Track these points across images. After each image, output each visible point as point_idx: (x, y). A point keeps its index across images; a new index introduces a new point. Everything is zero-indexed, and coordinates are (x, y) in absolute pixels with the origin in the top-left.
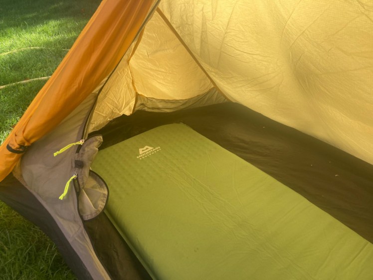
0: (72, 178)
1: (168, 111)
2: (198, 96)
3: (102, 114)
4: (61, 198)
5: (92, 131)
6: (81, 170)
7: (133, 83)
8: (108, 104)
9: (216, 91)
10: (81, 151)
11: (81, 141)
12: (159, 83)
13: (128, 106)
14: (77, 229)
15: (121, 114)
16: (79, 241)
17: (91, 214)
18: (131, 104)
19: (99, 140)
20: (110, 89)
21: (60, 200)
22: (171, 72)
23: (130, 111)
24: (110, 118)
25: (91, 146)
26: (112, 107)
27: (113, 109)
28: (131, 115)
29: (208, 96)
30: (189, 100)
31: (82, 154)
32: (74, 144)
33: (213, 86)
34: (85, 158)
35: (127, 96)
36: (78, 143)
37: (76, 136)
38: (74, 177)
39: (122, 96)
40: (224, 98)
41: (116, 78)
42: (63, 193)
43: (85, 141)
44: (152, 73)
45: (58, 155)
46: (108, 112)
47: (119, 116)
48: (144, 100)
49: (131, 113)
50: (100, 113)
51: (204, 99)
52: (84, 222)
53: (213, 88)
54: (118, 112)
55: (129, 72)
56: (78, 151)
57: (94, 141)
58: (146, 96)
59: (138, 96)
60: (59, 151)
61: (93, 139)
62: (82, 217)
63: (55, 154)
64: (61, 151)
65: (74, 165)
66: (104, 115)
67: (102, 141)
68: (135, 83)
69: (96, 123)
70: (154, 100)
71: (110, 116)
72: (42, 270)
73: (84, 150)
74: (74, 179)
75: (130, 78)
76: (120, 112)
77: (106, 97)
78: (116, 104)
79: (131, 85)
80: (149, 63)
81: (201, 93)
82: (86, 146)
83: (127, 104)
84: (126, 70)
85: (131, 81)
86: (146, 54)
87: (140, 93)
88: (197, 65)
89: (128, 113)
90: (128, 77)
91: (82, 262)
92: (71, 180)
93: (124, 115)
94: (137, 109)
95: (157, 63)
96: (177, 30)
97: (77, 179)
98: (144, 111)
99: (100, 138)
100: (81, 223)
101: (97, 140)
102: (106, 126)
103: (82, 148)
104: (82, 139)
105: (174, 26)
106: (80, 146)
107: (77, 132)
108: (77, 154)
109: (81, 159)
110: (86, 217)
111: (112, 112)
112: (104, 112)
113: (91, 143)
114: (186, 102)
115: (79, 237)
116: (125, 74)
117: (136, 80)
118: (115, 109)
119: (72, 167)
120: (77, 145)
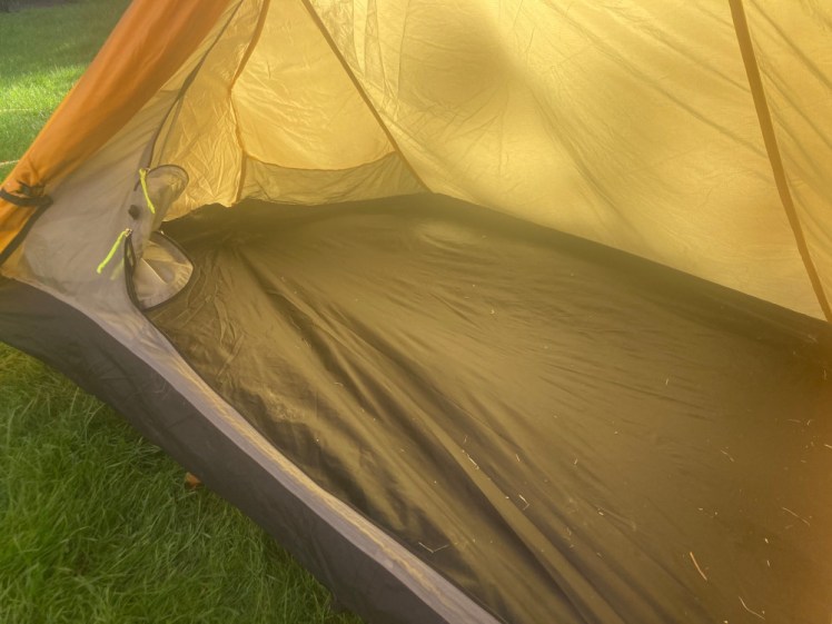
0: (124, 233)
7: (238, 132)
8: (192, 167)
9: (399, 162)
12: (289, 134)
23: (232, 196)
26: (198, 173)
28: (234, 205)
30: (350, 172)
33: (392, 149)
38: (126, 231)
39: (217, 155)
44: (276, 111)
48: (259, 170)
49: (234, 201)
53: (392, 154)
55: (232, 110)
58: (263, 160)
59: (246, 160)
68: (242, 133)
70: (278, 170)
75: (233, 122)
78: (206, 169)
79: (234, 137)
80: (270, 91)
84: (226, 104)
85: (235, 128)
86: (266, 70)
87: (251, 153)
88: (362, 100)
89: (226, 201)
90: (229, 119)
94: (246, 193)
95: (286, 90)
96: (324, 22)
97: (130, 238)
105: (319, 12)
116: (226, 113)
117: (244, 127)
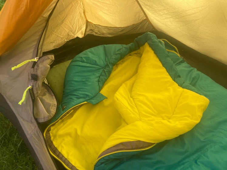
0: (28, 88)
1: (110, 36)
2: (133, 25)
3: (60, 36)
4: (20, 103)
5: (53, 48)
6: (36, 82)
7: (84, 12)
8: (65, 28)
9: (147, 22)
10: (36, 67)
11: (36, 59)
12: (104, 13)
13: (81, 31)
14: (33, 128)
15: (76, 36)
16: (35, 138)
17: (44, 118)
18: (82, 29)
19: (51, 58)
20: (66, 17)
21: (19, 104)
22: (114, 4)
23: (82, 34)
24: (67, 39)
25: (45, 63)
26: (67, 31)
27: (69, 32)
28: (83, 38)
29: (141, 25)
30: (126, 27)
31: (37, 69)
32: (30, 61)
33: (145, 18)
34: (39, 73)
35: (79, 23)
36: (33, 60)
37: (32, 54)
38: (30, 87)
39: (75, 23)
40: (152, 28)
41: (71, 7)
42: (21, 99)
43: (39, 59)
44: (99, 4)
45: (15, 69)
46: (65, 34)
47: (74, 38)
48: (93, 26)
49: (83, 36)
50: (59, 35)
51: (138, 27)
52: (38, 123)
53: (145, 20)
54: (73, 35)
55: (82, 3)
56: (33, 67)
57: (46, 59)
58: (94, 23)
59: (87, 23)
60: (16, 66)
61: (46, 57)
62: (36, 120)
63: (13, 69)
64: (18, 66)
65: (30, 78)
66: (62, 37)
67: (54, 59)
68: (86, 13)
69: (55, 42)
70: (100, 27)
71: (67, 37)
72: (12, 151)
73: (38, 66)
74: (29, 90)
75: (82, 9)
76: (75, 35)
77: (63, 22)
78: (71, 28)
79: (83, 14)
81: (136, 23)
82: (40, 62)
83: (80, 29)
84: (79, 2)
85: (83, 11)
87: (89, 21)
89: (81, 36)
90: (80, 7)
91: (36, 155)
92: (27, 90)
93: (77, 37)
94: (87, 33)
97: (32, 89)
98: (93, 35)
99: (52, 57)
100: (35, 123)
101: (49, 58)
102: (64, 45)
103: (37, 64)
104: (37, 56)
106: (35, 63)
107: (32, 50)
108: (32, 69)
109: (36, 73)
110: (40, 120)
111: (68, 34)
112: (62, 35)
113: (43, 61)
114: (124, 29)
115: (35, 134)
116: (79, 5)
117: (86, 10)
118: (70, 32)
119: (29, 79)
120: (32, 61)
